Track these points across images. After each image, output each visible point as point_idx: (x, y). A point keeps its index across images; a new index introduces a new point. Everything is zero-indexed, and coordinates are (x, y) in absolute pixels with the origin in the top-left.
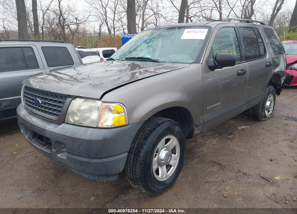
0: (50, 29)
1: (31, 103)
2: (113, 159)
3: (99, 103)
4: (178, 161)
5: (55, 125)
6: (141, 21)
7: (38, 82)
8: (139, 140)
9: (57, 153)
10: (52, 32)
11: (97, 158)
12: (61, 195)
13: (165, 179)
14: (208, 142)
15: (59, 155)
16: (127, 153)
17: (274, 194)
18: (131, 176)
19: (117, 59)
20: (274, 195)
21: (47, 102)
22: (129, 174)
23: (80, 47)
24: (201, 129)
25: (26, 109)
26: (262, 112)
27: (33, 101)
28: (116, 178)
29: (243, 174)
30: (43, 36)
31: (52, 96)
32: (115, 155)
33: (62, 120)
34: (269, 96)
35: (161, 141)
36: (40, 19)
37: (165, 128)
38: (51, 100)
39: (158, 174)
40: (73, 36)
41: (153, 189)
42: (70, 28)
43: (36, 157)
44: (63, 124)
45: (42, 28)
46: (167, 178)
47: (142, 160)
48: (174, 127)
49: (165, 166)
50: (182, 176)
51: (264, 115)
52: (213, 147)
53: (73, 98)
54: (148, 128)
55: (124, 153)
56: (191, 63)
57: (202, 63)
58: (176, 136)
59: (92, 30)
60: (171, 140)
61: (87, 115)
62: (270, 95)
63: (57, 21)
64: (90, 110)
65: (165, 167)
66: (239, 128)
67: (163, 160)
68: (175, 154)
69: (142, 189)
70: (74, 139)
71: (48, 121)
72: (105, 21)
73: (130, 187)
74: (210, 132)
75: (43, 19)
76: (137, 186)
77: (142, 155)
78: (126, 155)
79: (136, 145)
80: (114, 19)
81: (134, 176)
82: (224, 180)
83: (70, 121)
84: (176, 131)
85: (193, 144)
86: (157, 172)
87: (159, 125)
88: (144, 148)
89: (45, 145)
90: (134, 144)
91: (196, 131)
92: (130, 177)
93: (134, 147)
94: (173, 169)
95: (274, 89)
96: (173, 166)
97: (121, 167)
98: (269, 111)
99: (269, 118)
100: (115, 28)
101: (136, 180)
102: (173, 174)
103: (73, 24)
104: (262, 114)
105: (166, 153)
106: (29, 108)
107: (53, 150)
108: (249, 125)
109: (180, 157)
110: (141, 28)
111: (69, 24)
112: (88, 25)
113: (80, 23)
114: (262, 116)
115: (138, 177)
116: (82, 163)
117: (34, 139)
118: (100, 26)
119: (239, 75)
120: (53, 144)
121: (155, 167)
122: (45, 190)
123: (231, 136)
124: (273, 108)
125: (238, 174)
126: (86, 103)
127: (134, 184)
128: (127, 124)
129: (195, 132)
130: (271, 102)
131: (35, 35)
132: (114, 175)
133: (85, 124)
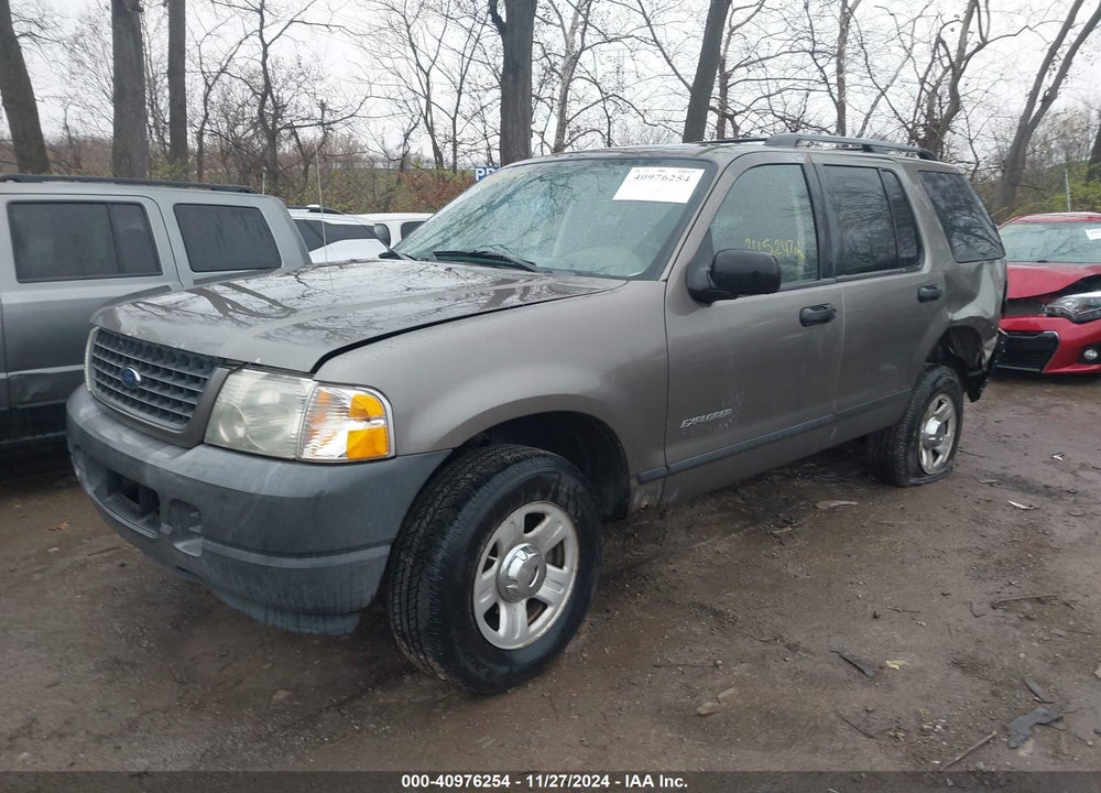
0: (227, 139)
1: (111, 380)
2: (341, 562)
3: (308, 385)
4: (569, 592)
5: (176, 450)
6: (554, 121)
7: (143, 317)
8: (435, 510)
9: (174, 536)
10: (234, 149)
11: (291, 555)
12: (182, 682)
13: (520, 646)
14: (704, 543)
15: (179, 546)
16: (389, 547)
17: (867, 711)
18: (401, 624)
19: (409, 254)
20: (864, 715)
21: (156, 377)
22: (397, 617)
23: (317, 206)
24: (659, 492)
25: (96, 399)
26: (905, 454)
27: (117, 374)
28: (349, 625)
29: (788, 647)
30: (200, 162)
31: (174, 361)
32: (349, 550)
33: (196, 436)
34: (936, 401)
35: (509, 519)
36: (194, 105)
37: (521, 477)
38: (169, 373)
39: (495, 624)
40: (307, 168)
41: (472, 669)
42: (298, 140)
43: (123, 565)
44: (200, 449)
45: (200, 134)
46: (528, 642)
47: (437, 571)
48: (557, 476)
49: (524, 602)
50: (586, 645)
51: (916, 465)
52: (715, 562)
53: (234, 368)
54: (469, 476)
55: (377, 545)
56: (628, 279)
57: (666, 281)
58: (565, 508)
59: (378, 149)
60: (548, 519)
61: (276, 422)
62: (941, 397)
63: (255, 112)
64: (284, 407)
65: (521, 607)
66: (821, 505)
67: (514, 581)
68: (561, 567)
69: (436, 666)
70: (224, 494)
71: (157, 439)
72: (426, 118)
73: (410, 669)
74: (718, 512)
75: (206, 104)
76: (422, 657)
77: (439, 557)
78: (384, 550)
79: (424, 524)
80: (457, 112)
81: (411, 622)
82: (720, 662)
83: (223, 441)
84: (565, 489)
85: (650, 548)
86: (493, 617)
87: (505, 466)
88: (448, 537)
89: (142, 515)
90: (420, 525)
91: (640, 499)
92: (399, 628)
93: (417, 531)
94: (552, 616)
95: (956, 380)
96: (551, 604)
97: (368, 590)
98: (936, 454)
99: (935, 478)
100: (461, 143)
101: (416, 637)
102: (550, 631)
103: (312, 123)
104: (906, 460)
105: (525, 558)
106: (105, 395)
107: (166, 528)
108: (861, 498)
109: (577, 578)
110: (553, 146)
111: (295, 124)
112: (364, 129)
113: (334, 122)
114: (907, 468)
115: (421, 626)
116: (245, 570)
117: (113, 496)
118: (407, 136)
119: (805, 322)
120: (163, 508)
121: (483, 600)
122: (133, 665)
123: (785, 530)
124: (951, 443)
125: (771, 648)
126: (271, 384)
127: (411, 652)
128: (393, 454)
129: (636, 500)
130: (946, 423)
131: (171, 159)
132: (343, 615)
133: (263, 449)
